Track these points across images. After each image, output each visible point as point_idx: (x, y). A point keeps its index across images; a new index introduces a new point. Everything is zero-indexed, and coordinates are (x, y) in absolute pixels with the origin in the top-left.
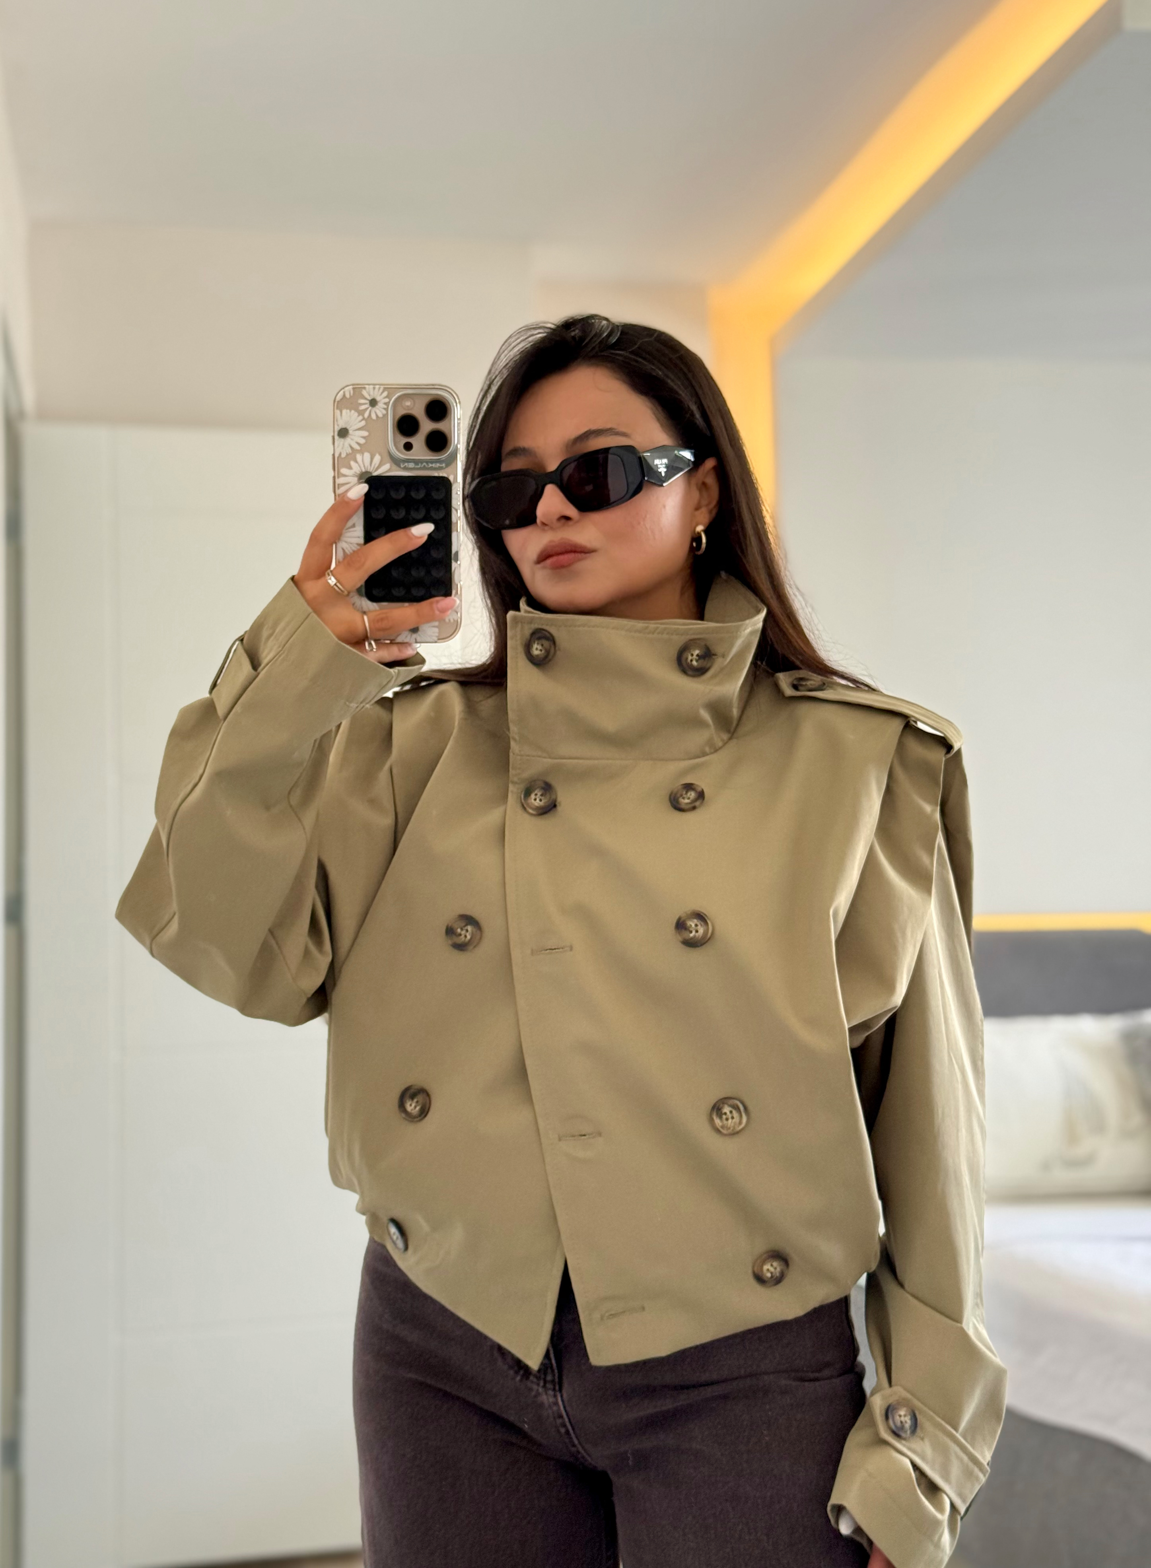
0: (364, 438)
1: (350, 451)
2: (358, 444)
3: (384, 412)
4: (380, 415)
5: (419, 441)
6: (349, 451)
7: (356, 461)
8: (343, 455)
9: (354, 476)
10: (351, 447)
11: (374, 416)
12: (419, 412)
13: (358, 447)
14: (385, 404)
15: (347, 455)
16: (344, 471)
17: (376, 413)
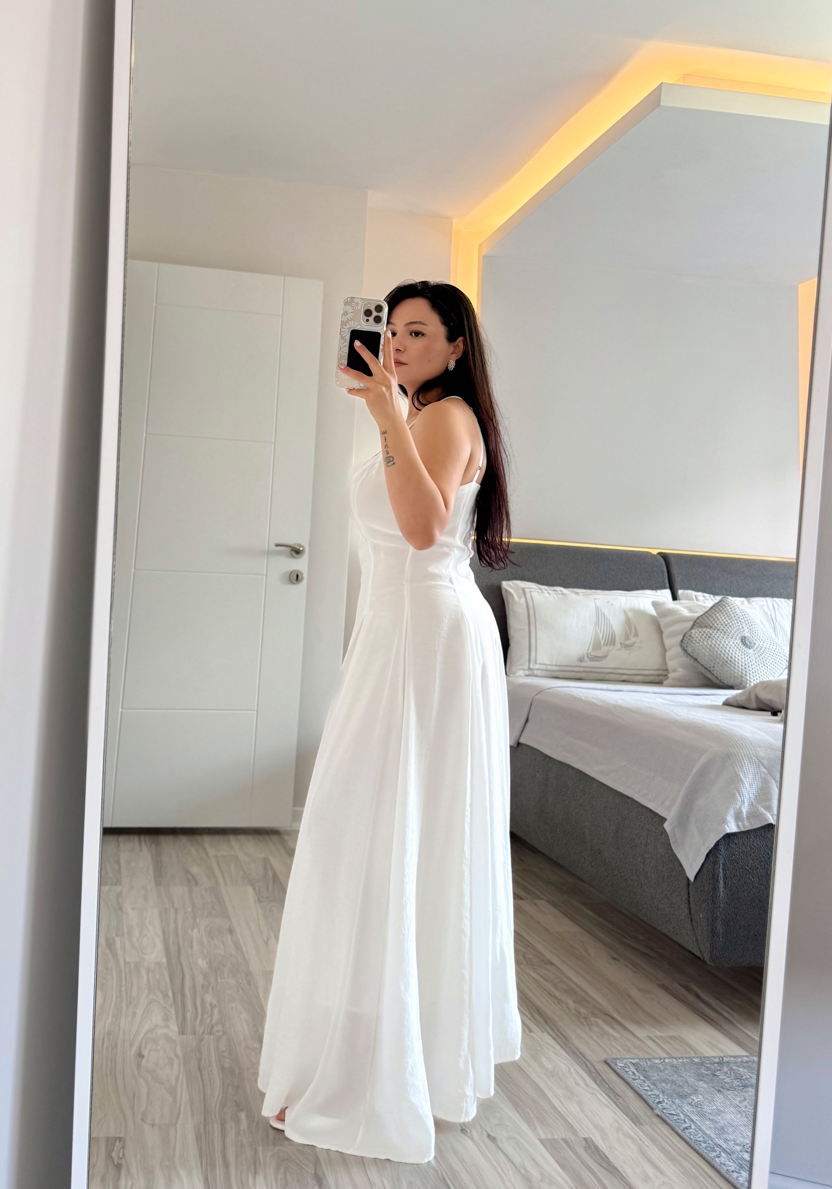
0: (353, 316)
3: (359, 307)
4: (358, 309)
5: (371, 319)
6: (347, 320)
7: (348, 325)
8: (345, 321)
9: (349, 329)
10: (347, 318)
12: (372, 308)
13: (350, 319)
14: (360, 305)
16: (344, 327)
17: (356, 308)
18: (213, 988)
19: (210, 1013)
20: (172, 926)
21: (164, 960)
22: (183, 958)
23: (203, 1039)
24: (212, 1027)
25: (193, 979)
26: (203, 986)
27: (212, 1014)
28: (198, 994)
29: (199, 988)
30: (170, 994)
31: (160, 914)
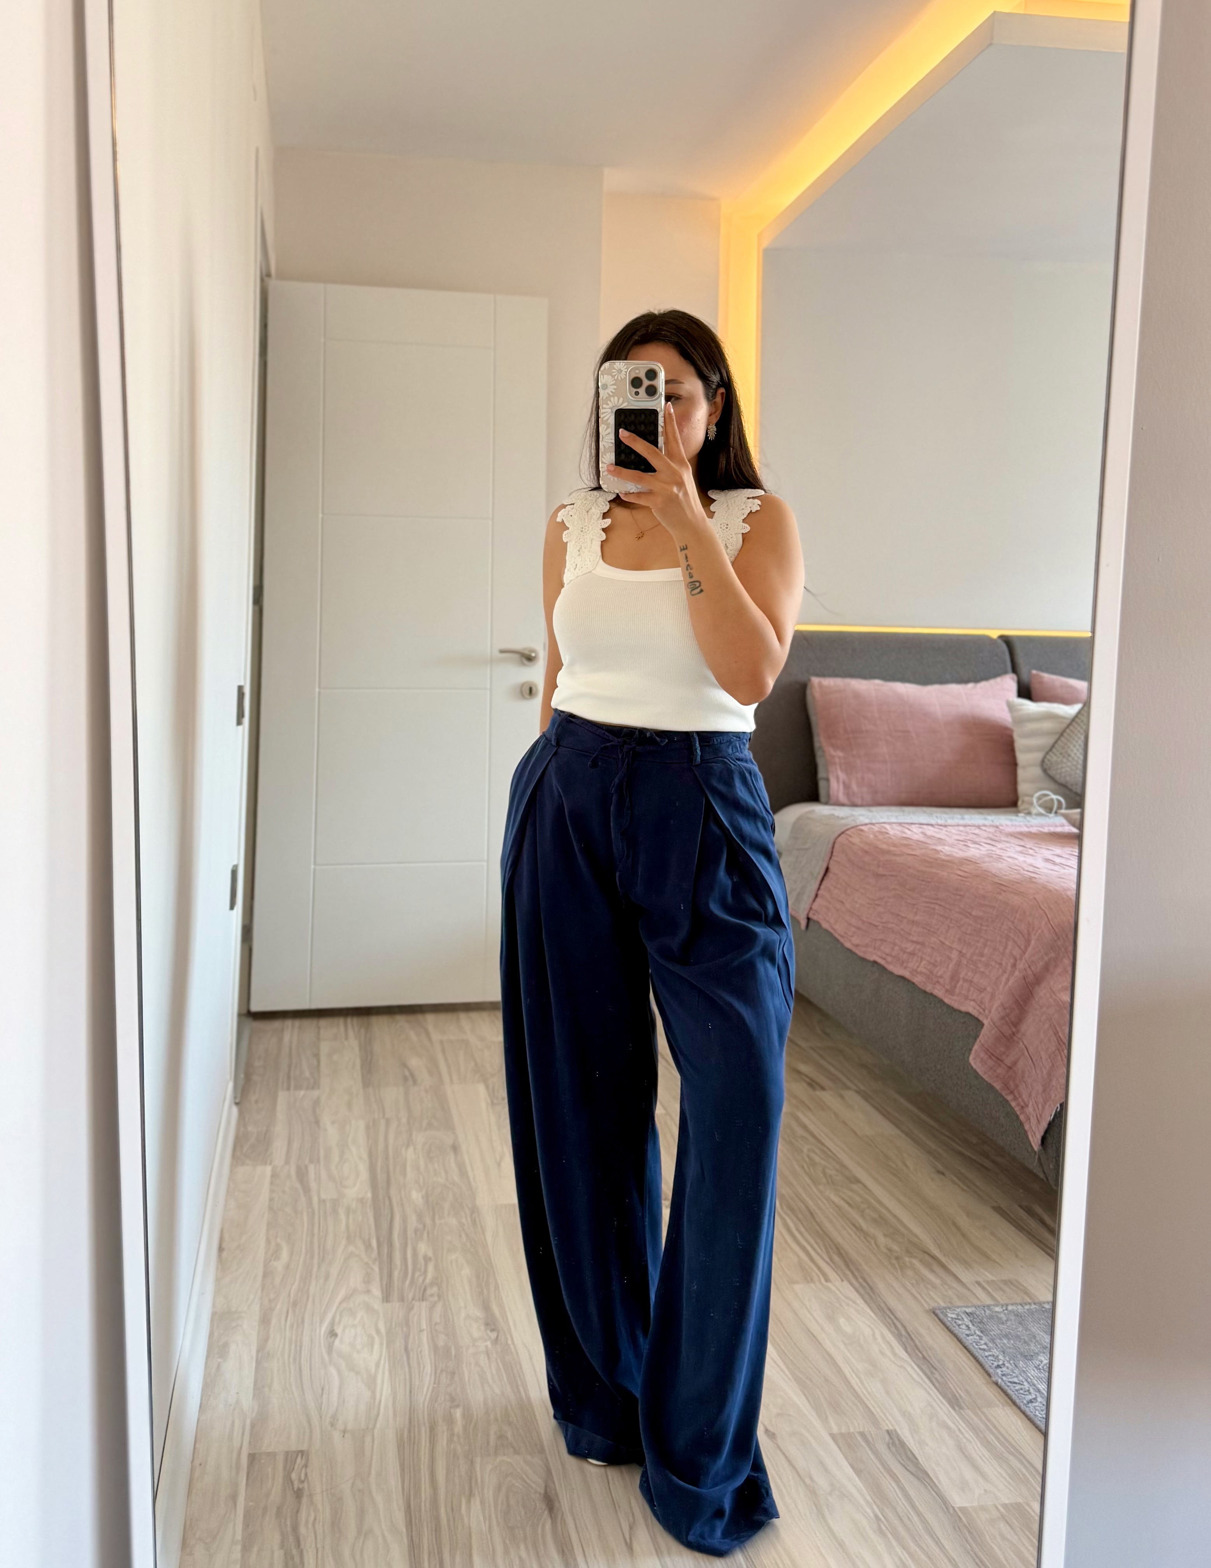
0: (614, 389)
1: (607, 396)
2: (612, 392)
3: (625, 376)
4: (623, 378)
5: (642, 390)
7: (610, 401)
8: (604, 398)
9: (610, 408)
10: (608, 393)
11: (619, 378)
12: (642, 375)
13: (611, 394)
14: (625, 372)
15: (607, 398)
17: (621, 377)
18: (428, 1233)
19: (423, 1269)
20: (381, 1146)
21: (369, 1195)
22: (393, 1192)
23: (412, 1308)
24: (425, 1290)
25: (404, 1219)
26: (416, 1231)
27: (425, 1272)
28: (409, 1242)
29: (410, 1233)
30: (374, 1243)
31: (367, 1128)
